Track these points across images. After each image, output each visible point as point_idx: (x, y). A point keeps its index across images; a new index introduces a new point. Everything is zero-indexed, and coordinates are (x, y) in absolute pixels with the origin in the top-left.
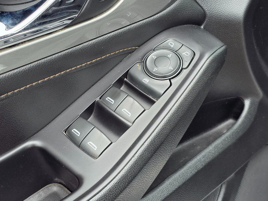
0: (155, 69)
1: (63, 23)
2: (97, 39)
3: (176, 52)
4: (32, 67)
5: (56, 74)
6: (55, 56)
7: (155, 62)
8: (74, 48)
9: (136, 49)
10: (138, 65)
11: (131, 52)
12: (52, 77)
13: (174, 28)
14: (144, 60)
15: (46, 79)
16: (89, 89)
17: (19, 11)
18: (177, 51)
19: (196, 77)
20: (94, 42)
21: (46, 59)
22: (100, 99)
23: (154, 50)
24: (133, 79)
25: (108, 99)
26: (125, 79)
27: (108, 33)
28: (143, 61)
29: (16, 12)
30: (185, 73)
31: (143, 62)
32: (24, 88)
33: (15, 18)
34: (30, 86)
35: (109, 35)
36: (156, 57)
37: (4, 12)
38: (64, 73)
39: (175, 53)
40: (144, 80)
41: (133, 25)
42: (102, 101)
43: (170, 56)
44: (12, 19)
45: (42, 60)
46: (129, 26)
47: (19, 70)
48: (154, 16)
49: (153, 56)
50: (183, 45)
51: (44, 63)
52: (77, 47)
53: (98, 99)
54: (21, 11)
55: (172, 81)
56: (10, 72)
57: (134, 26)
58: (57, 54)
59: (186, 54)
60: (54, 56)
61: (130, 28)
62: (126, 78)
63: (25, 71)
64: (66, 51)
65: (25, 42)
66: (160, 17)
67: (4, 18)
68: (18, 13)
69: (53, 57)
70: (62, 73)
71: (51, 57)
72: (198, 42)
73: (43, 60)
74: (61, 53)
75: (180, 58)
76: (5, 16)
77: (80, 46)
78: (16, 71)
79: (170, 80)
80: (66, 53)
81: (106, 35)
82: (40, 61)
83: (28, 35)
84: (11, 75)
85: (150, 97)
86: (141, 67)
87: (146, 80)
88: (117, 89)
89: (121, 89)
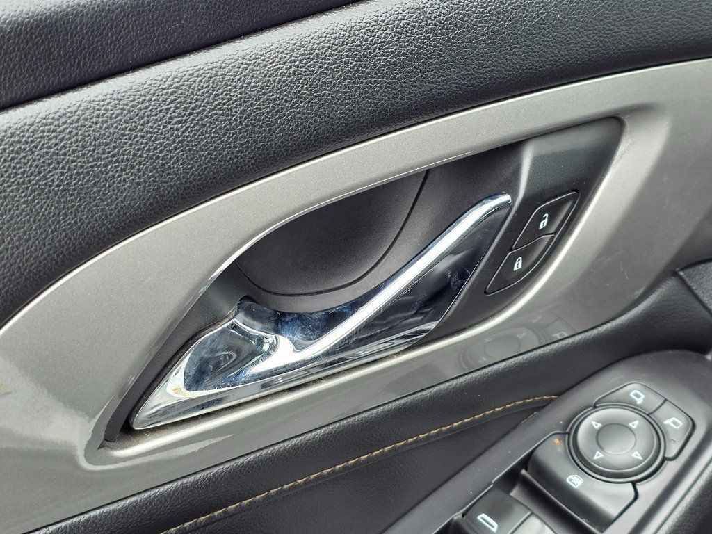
0: (598, 455)
1: (393, 343)
2: (470, 376)
3: (648, 416)
4: (328, 434)
5: (372, 452)
6: (377, 412)
7: (599, 437)
8: (419, 394)
9: (551, 400)
10: (557, 441)
11: (540, 407)
12: (363, 458)
13: (644, 357)
14: (571, 428)
15: (350, 462)
16: (436, 489)
17: (316, 312)
18: (651, 413)
19: (698, 482)
20: (462, 383)
21: (357, 417)
22: (463, 515)
23: (595, 407)
24: (543, 473)
25: (483, 518)
26: (523, 472)
27: (493, 364)
28: (568, 431)
29: (312, 314)
30: (671, 469)
31: (569, 434)
32: (304, 480)
33: (310, 329)
34: (315, 477)
35: (495, 367)
36: (599, 425)
37: (285, 313)
38: (389, 451)
39: (645, 418)
40: (571, 480)
41: (549, 348)
42: (469, 521)
43: (636, 425)
44: (302, 329)
45: (349, 420)
46: (542, 349)
47: (301, 440)
48: (600, 329)
49: (592, 421)
50: (666, 400)
51: (352, 425)
52: (424, 392)
53: (457, 516)
54: (321, 313)
55: (640, 487)
56: (282, 445)
57: (552, 350)
58: (382, 408)
59: (674, 422)
60: (375, 411)
61: (543, 354)
62: (526, 469)
63: (312, 443)
64: (400, 401)
65: (321, 379)
66: (612, 331)
67: (286, 327)
68: (315, 316)
69: (372, 414)
70: (386, 449)
71: (369, 413)
72: (701, 397)
73: (352, 419)
74: (391, 405)
75: (659, 433)
76: (287, 323)
77: (431, 389)
78: (294, 442)
79: (634, 483)
80: (400, 404)
81: (490, 368)
82: (345, 421)
83: (312, 371)
84: (284, 451)
85: (583, 521)
86: (562, 444)
87: (576, 481)
88: (503, 495)
89: (512, 494)
